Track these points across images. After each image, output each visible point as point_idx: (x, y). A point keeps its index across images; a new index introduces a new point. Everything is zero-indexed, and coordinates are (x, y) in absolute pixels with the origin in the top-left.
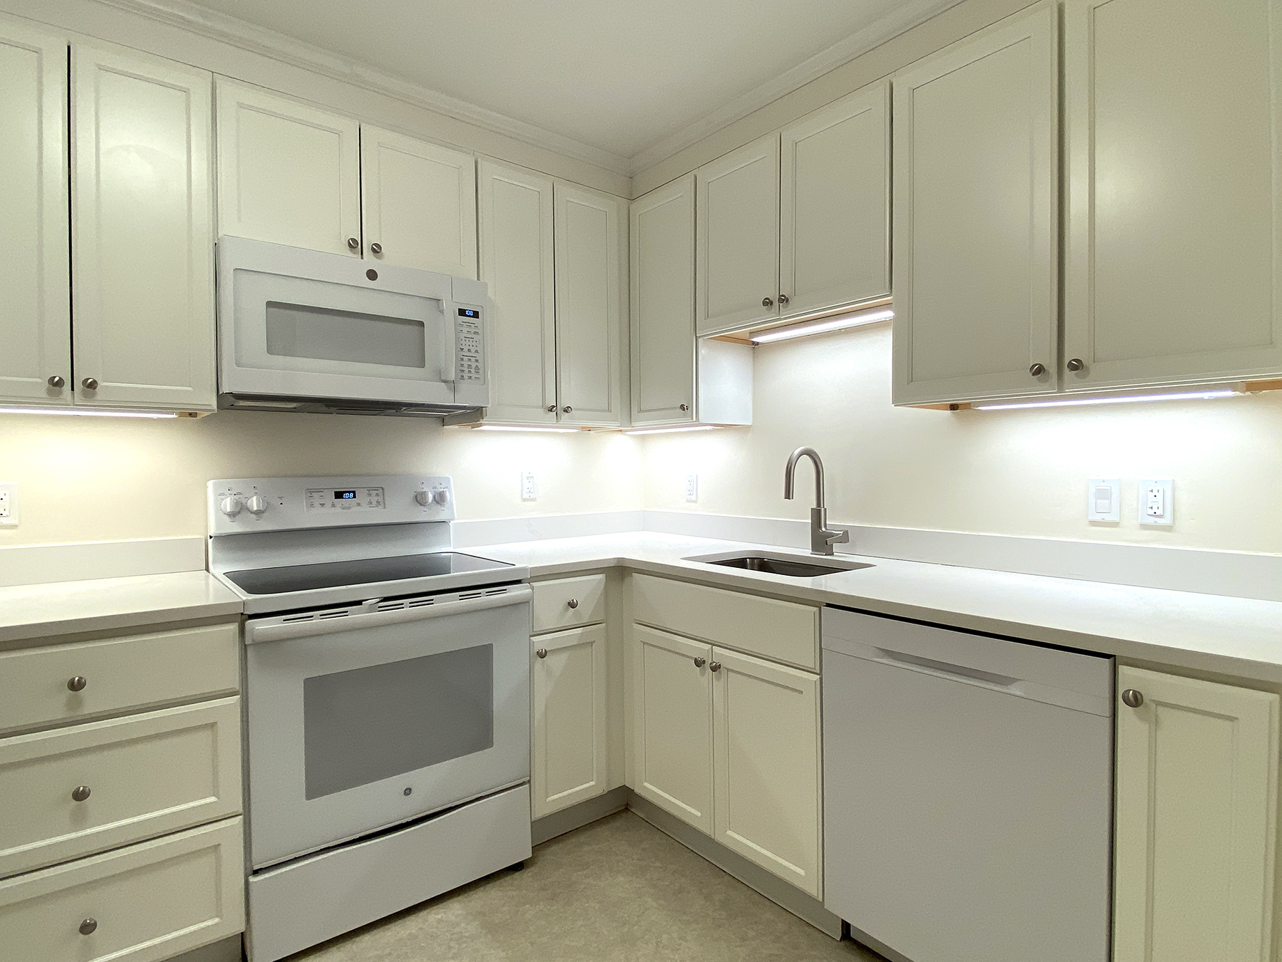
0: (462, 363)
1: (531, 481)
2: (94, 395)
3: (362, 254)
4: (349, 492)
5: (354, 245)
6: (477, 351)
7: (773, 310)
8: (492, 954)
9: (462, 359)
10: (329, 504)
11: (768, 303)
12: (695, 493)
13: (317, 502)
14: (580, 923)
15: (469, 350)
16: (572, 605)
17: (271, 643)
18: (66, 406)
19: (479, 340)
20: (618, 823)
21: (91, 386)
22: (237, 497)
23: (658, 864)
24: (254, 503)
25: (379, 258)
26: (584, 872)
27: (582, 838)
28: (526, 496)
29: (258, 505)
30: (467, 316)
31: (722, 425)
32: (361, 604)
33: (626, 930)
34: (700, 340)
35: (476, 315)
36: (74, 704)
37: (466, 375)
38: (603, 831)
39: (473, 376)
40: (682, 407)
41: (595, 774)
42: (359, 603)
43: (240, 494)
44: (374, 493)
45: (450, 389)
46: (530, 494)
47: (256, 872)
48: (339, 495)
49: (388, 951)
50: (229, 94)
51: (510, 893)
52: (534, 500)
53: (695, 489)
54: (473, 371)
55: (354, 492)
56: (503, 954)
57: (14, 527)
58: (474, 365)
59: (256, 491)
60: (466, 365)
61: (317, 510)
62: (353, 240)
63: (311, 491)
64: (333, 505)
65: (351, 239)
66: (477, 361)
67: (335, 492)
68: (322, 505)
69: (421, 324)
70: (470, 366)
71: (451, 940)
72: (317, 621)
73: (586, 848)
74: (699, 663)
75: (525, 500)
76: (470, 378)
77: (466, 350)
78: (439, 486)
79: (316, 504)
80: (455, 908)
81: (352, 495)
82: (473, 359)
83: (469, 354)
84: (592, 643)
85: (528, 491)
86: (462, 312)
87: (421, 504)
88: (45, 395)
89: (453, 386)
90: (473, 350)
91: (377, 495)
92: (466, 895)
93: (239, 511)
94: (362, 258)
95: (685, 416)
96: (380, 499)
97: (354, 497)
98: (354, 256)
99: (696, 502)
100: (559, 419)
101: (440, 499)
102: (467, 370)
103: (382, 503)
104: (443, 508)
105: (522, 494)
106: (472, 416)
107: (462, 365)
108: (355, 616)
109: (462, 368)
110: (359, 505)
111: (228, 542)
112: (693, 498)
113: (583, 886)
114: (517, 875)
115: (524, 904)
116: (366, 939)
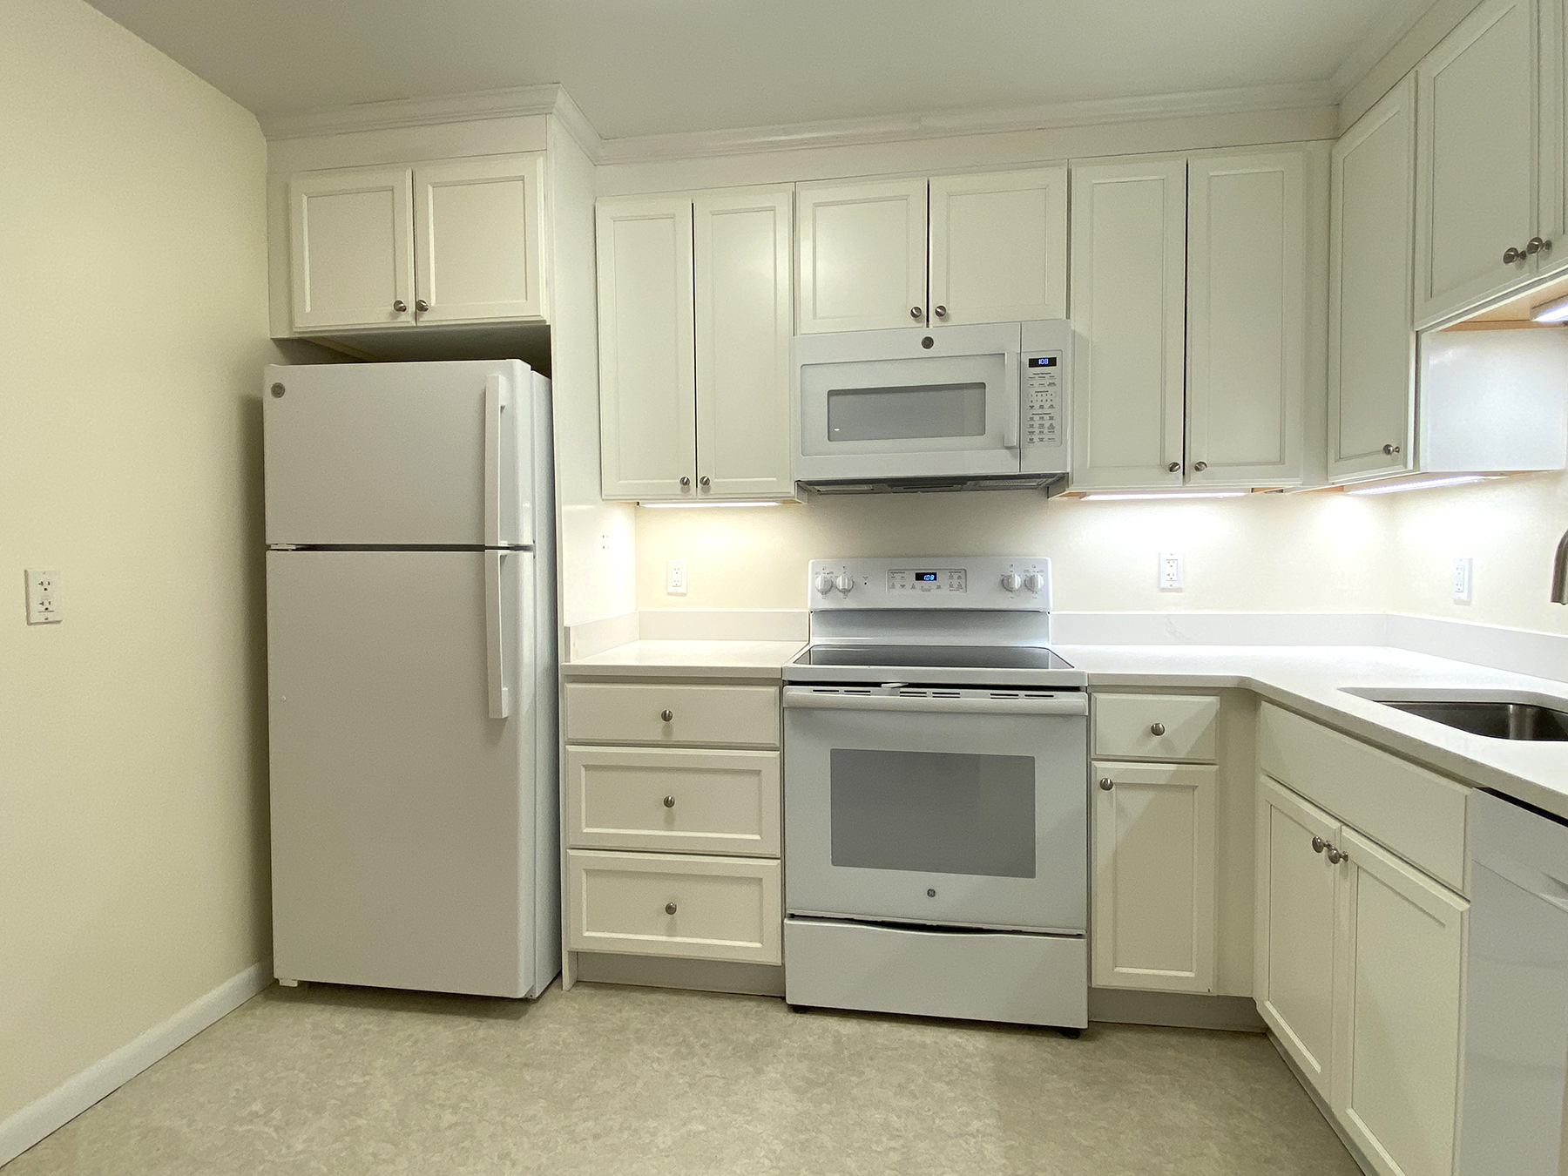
0: (1032, 423)
1: (1174, 565)
2: (709, 489)
3: (928, 321)
4: (930, 574)
5: (916, 313)
6: (1052, 407)
7: (1526, 267)
8: (986, 1100)
9: (1032, 419)
10: (908, 586)
11: (1511, 256)
12: (1466, 591)
13: (898, 583)
14: (1103, 1124)
15: (1042, 407)
16: (1157, 731)
17: (804, 710)
18: (694, 500)
19: (1056, 393)
20: (1241, 1045)
21: (706, 483)
22: (829, 576)
23: (1260, 1115)
24: (840, 583)
25: (942, 320)
26: (1149, 1077)
27: (1174, 1040)
28: (1167, 585)
29: (844, 584)
30: (1041, 366)
31: (1502, 474)
32: (880, 686)
33: (1155, 1160)
34: (1424, 338)
35: (1052, 362)
36: (668, 731)
37: (1036, 438)
38: (1210, 1046)
39: (1046, 437)
40: (1387, 450)
41: (1194, 965)
42: (878, 685)
43: (832, 573)
44: (955, 576)
45: (1014, 456)
46: (1171, 583)
47: (793, 916)
48: (920, 577)
49: (895, 1045)
50: (807, 196)
51: (1046, 1055)
52: (1179, 590)
53: (1466, 582)
54: (1046, 431)
55: (935, 574)
56: (996, 1106)
57: (684, 595)
58: (1047, 424)
59: (844, 571)
60: (1036, 425)
61: (898, 591)
62: (917, 309)
63: (893, 572)
64: (913, 587)
65: (915, 308)
66: (1051, 418)
67: (916, 574)
68: (903, 586)
69: (983, 385)
70: (1042, 426)
71: (957, 1066)
72: (841, 696)
73: (1171, 1053)
74: (1317, 846)
75: (1164, 590)
76: (1041, 440)
77: (1037, 406)
78: (1031, 569)
79: (898, 586)
80: (977, 1042)
81: (933, 577)
82: (1046, 417)
83: (1040, 411)
84: (1194, 788)
85: (1168, 578)
86: (1034, 363)
87: (1007, 590)
88: (680, 493)
89: (1018, 451)
90: (1047, 405)
91: (959, 577)
92: (998, 1034)
93: (828, 589)
94: (928, 327)
95: (1394, 463)
96: (962, 582)
97: (935, 579)
98: (920, 325)
99: (1468, 603)
100: (1187, 480)
101: (1029, 584)
102: (1037, 431)
103: (963, 586)
104: (1035, 596)
105: (1159, 584)
106: (1053, 484)
107: (1032, 426)
108: (875, 697)
109: (1031, 430)
110: (939, 587)
111: (828, 617)
112: (1464, 596)
113: (1137, 1090)
114: (1065, 1042)
115: (1054, 1073)
116: (885, 1027)
